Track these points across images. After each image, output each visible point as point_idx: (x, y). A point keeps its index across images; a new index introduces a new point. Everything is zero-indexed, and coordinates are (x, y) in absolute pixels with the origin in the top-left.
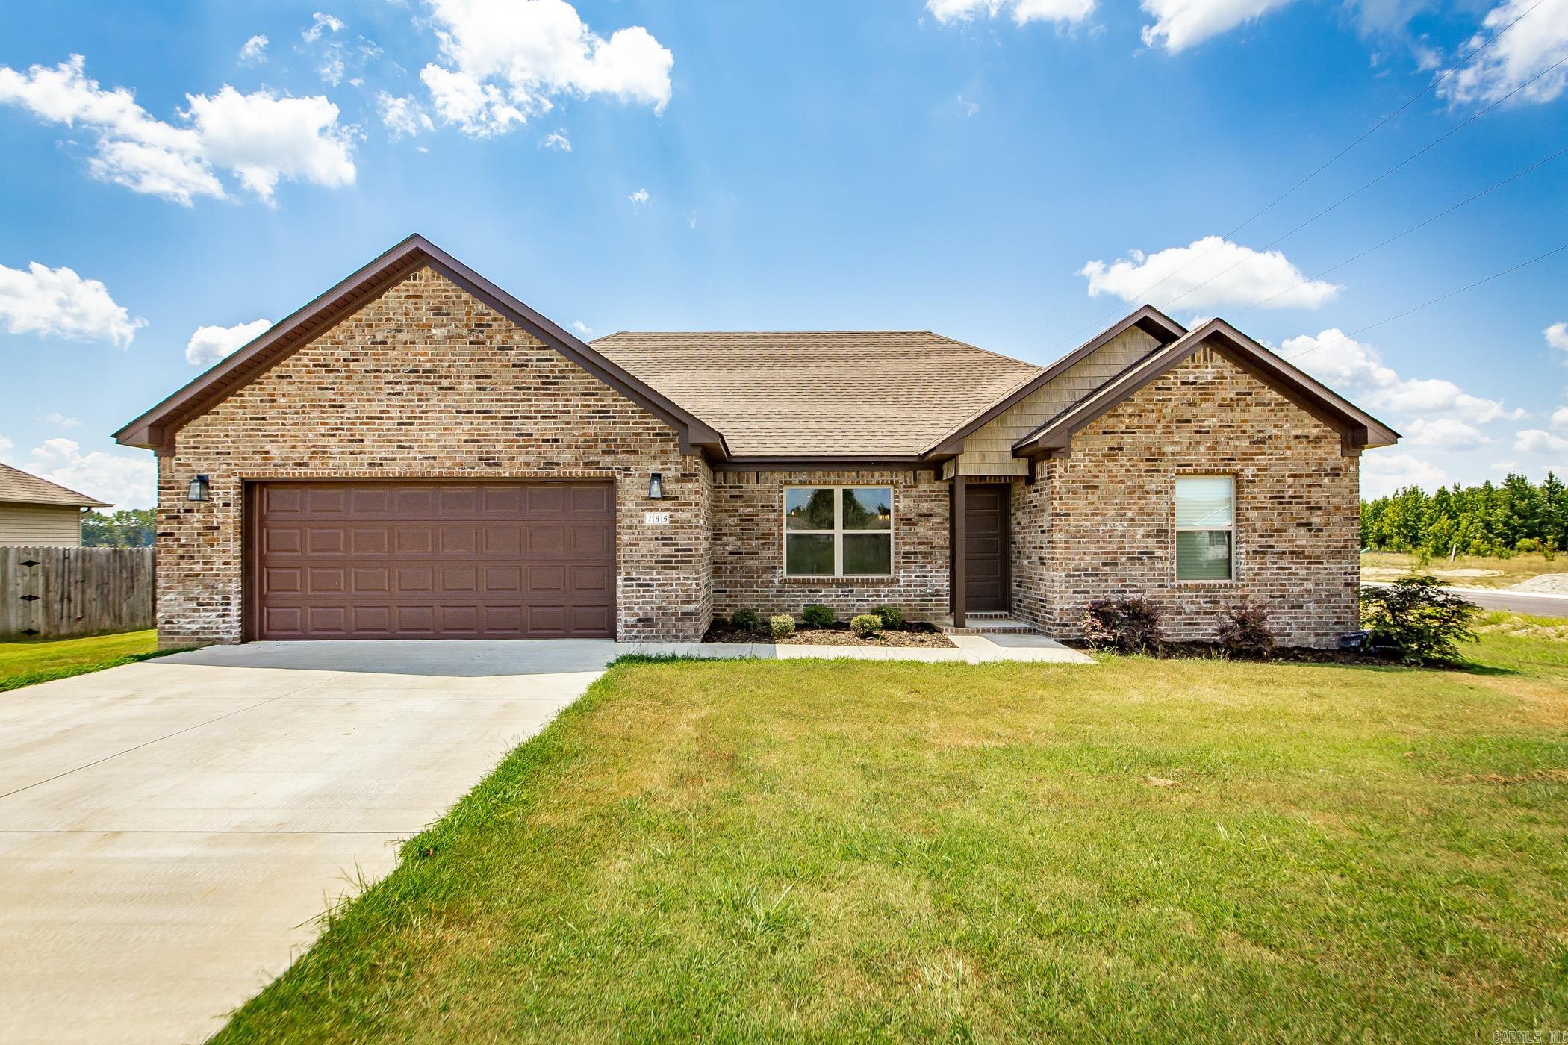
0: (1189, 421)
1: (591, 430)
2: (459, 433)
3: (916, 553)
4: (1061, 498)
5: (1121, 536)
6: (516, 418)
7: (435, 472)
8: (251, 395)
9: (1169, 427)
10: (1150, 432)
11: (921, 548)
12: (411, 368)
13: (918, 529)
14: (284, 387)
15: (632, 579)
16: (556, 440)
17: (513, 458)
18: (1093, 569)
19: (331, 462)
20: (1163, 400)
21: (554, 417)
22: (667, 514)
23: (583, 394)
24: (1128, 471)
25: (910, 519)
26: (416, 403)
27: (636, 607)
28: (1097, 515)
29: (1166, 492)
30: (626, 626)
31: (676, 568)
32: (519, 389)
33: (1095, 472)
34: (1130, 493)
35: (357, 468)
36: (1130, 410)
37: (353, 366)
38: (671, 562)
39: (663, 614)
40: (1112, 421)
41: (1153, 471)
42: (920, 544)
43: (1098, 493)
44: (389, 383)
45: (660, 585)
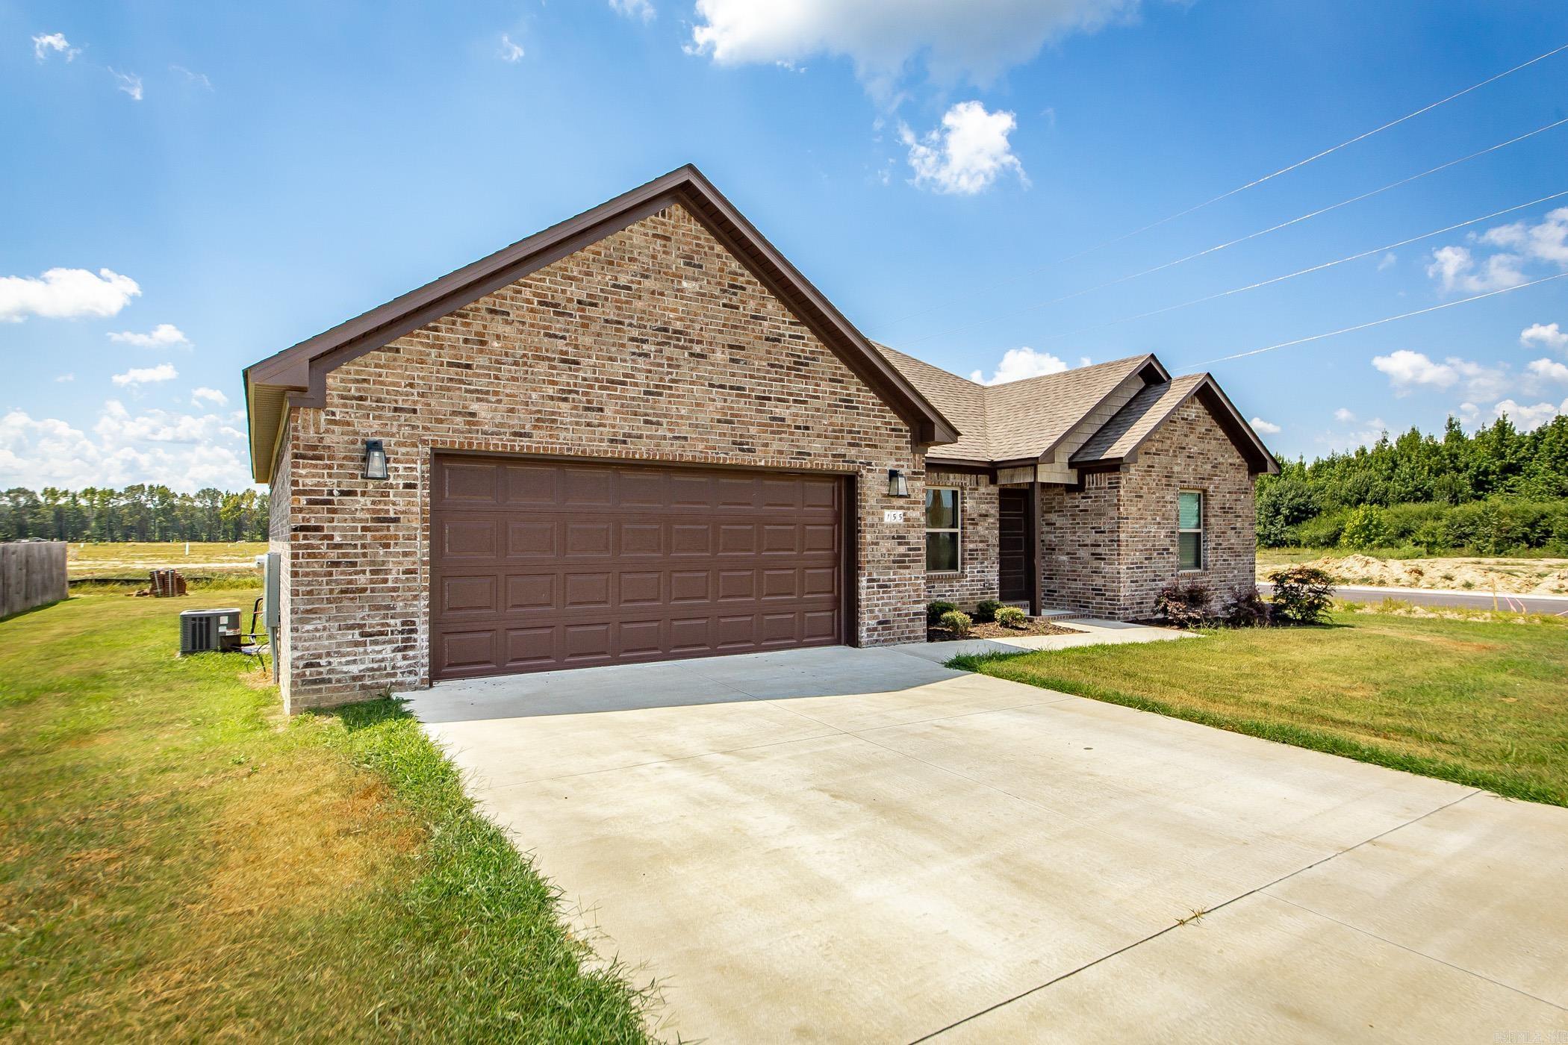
0: (1184, 448)
1: (838, 419)
2: (711, 411)
3: (977, 550)
4: (1124, 505)
5: (1154, 536)
6: (769, 399)
7: (688, 456)
8: (452, 333)
9: (1175, 452)
10: (1167, 455)
11: (981, 546)
12: (659, 324)
14: (498, 326)
15: (873, 580)
16: (807, 428)
17: (766, 445)
18: (1140, 563)
19: (562, 435)
20: (1173, 430)
21: (805, 402)
22: (901, 512)
23: (831, 380)
24: (1157, 485)
25: (973, 519)
26: (666, 369)
27: (877, 609)
28: (1142, 519)
29: (1175, 503)
30: (868, 630)
31: (908, 567)
32: (772, 366)
33: (1141, 484)
34: (1158, 502)
35: (599, 448)
37: (590, 312)
38: (904, 561)
39: (899, 615)
40: (1149, 444)
41: (1168, 485)
42: (981, 542)
43: (1143, 500)
44: (633, 339)
45: (896, 586)
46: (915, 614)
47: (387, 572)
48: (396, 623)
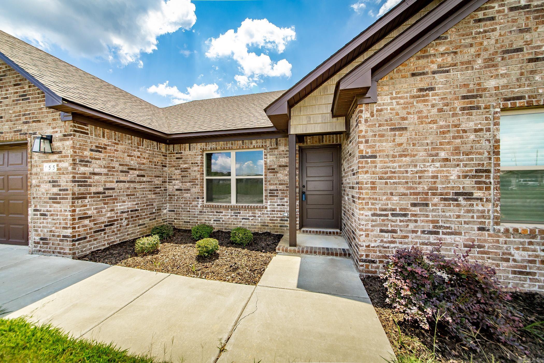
0: (520, 50)
1: (18, 108)
3: (277, 190)
4: (367, 142)
5: (433, 177)
9: (491, 59)
10: (467, 68)
11: (281, 187)
13: (279, 175)
15: (37, 210)
16: (2, 117)
18: (401, 209)
20: (485, 32)
22: (55, 164)
23: (15, 85)
24: (440, 110)
25: (274, 169)
27: (39, 229)
28: (406, 156)
29: (488, 130)
30: (34, 242)
31: (59, 203)
33: (403, 113)
34: (444, 133)
36: (442, 49)
38: (56, 199)
39: (53, 236)
40: (422, 62)
41: (471, 108)
42: (280, 184)
43: (406, 134)
45: (52, 215)
46: (63, 236)
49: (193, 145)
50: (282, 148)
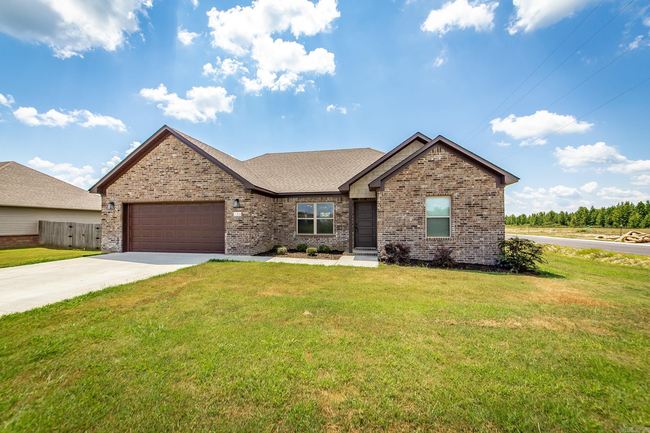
0: (431, 176)
1: (218, 185)
2: (180, 187)
3: (342, 226)
4: (381, 206)
5: (404, 220)
6: (196, 182)
7: (173, 200)
8: (125, 177)
9: (423, 178)
10: (415, 180)
11: (343, 224)
12: (167, 167)
13: (343, 217)
14: (133, 175)
15: (230, 234)
16: (207, 189)
17: (195, 195)
18: (393, 232)
19: (145, 197)
20: (421, 168)
21: (207, 181)
22: (241, 212)
23: (216, 173)
24: (407, 195)
25: (340, 214)
26: (168, 178)
27: (231, 243)
28: (395, 212)
29: (422, 203)
30: (228, 250)
31: (243, 231)
32: (197, 172)
33: (394, 195)
34: (407, 203)
35: (152, 199)
36: (407, 172)
37: (151, 167)
38: (242, 229)
39: (239, 246)
40: (401, 176)
41: (417, 195)
43: (395, 204)
44: (160, 172)
45: (238, 236)
46: (245, 246)
47: (115, 228)
48: (116, 238)
49: (290, 199)
50: (344, 202)
